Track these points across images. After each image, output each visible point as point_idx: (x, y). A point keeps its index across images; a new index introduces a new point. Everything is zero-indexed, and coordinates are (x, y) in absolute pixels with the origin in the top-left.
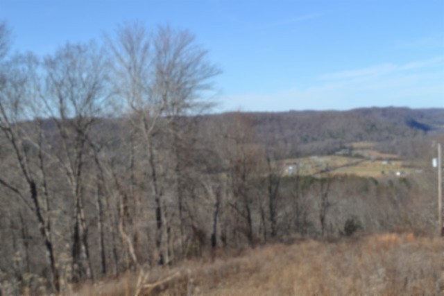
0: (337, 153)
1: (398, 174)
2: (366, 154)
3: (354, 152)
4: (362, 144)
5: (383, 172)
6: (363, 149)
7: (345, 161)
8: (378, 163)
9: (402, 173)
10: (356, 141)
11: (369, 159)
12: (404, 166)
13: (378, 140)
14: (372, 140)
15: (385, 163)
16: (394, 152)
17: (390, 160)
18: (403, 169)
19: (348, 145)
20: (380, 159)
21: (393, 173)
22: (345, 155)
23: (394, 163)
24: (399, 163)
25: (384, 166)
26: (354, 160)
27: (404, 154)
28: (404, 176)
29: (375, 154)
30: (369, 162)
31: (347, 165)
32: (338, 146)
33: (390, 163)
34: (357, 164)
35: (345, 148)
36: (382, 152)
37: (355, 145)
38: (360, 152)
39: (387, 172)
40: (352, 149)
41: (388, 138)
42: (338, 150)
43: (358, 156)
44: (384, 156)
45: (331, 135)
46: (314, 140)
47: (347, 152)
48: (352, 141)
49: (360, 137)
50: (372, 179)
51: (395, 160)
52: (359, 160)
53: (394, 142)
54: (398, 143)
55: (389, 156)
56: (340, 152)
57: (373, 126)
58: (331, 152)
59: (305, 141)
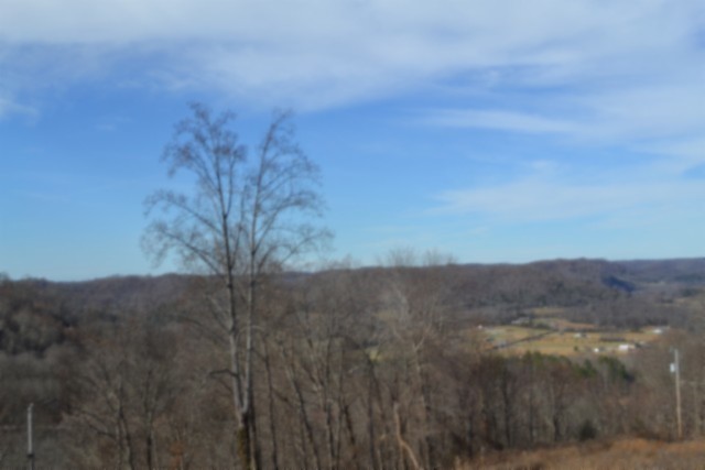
0: (514, 322)
1: (596, 350)
2: (552, 323)
3: (537, 321)
4: (546, 310)
5: (576, 349)
6: (547, 316)
7: (521, 334)
8: (568, 335)
9: (602, 349)
10: (537, 306)
11: (556, 330)
12: (604, 340)
13: (566, 305)
14: (560, 304)
15: (578, 335)
16: (589, 321)
17: (584, 331)
18: (602, 344)
19: (527, 311)
20: (572, 330)
21: (589, 350)
22: (524, 326)
23: (590, 336)
24: (597, 336)
25: (577, 339)
26: (537, 332)
27: (604, 323)
28: (604, 353)
29: (564, 324)
30: (556, 335)
31: (528, 339)
32: (514, 313)
33: (584, 336)
34: (539, 337)
35: (523, 315)
36: (574, 321)
37: (537, 311)
38: (543, 321)
39: (581, 348)
40: (533, 316)
41: (580, 301)
42: (515, 319)
43: (541, 327)
44: (577, 326)
45: (505, 298)
46: (482, 304)
47: (527, 321)
48: (530, 306)
49: (542, 301)
50: (563, 357)
51: (591, 331)
52: (543, 332)
53: (588, 308)
54: (594, 309)
55: (582, 326)
56: (518, 322)
57: (560, 285)
58: (506, 322)
59: (470, 305)
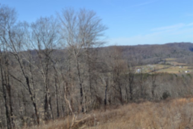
0: (159, 63)
1: (186, 72)
2: (172, 63)
3: (167, 63)
4: (170, 59)
5: (179, 71)
6: (170, 61)
7: (162, 66)
8: (177, 67)
9: (188, 71)
10: (167, 58)
11: (173, 65)
12: (189, 69)
13: (177, 57)
14: (174, 57)
15: (180, 67)
16: (184, 62)
17: (182, 66)
18: (188, 70)
19: (163, 60)
20: (178, 65)
21: (184, 72)
22: (162, 64)
23: (184, 67)
24: (187, 67)
25: (180, 68)
26: (167, 66)
27: (189, 63)
28: (189, 73)
29: (176, 63)
30: (173, 67)
31: (164, 68)
32: (159, 60)
33: (182, 67)
34: (168, 68)
35: (162, 61)
36: (179, 62)
37: (167, 59)
38: (169, 62)
39: (181, 71)
40: (165, 61)
41: (181, 56)
42: (159, 62)
43: (168, 64)
44: (180, 64)
45: (156, 55)
46: (149, 57)
47: (163, 62)
48: (165, 58)
49: (169, 56)
50: (175, 74)
51: (185, 66)
52: (169, 66)
53: (184, 58)
54: (186, 58)
55: (182, 64)
56: (160, 63)
57: (175, 51)
58: (156, 63)
59: (145, 58)
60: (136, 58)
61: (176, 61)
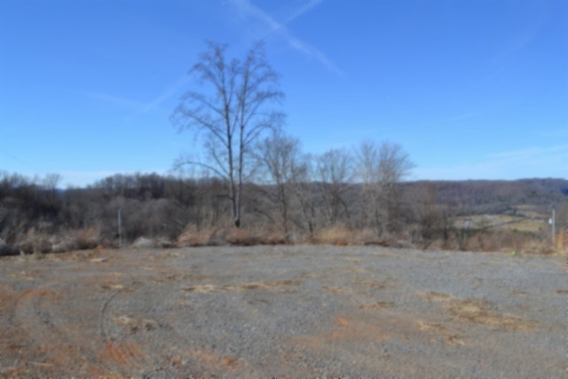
0: (504, 213)
2: (527, 214)
3: (518, 213)
4: (524, 206)
5: (540, 229)
6: (525, 210)
7: (507, 219)
8: (536, 221)
10: (519, 204)
11: (529, 218)
13: (537, 204)
14: (533, 203)
15: (542, 221)
19: (513, 207)
20: (538, 218)
22: (510, 215)
25: (541, 223)
26: (518, 219)
29: (534, 215)
31: (512, 222)
32: (505, 207)
34: (519, 221)
35: (510, 209)
36: (541, 213)
37: (519, 207)
38: (522, 212)
39: (543, 229)
40: (516, 210)
41: (545, 202)
42: (505, 210)
43: (520, 216)
44: (542, 216)
45: (500, 199)
46: (486, 202)
47: (512, 212)
48: (516, 204)
49: (523, 201)
52: (521, 218)
53: (550, 206)
56: (506, 212)
57: (534, 193)
58: (499, 212)
59: (479, 203)
60: (464, 203)
61: (534, 210)
